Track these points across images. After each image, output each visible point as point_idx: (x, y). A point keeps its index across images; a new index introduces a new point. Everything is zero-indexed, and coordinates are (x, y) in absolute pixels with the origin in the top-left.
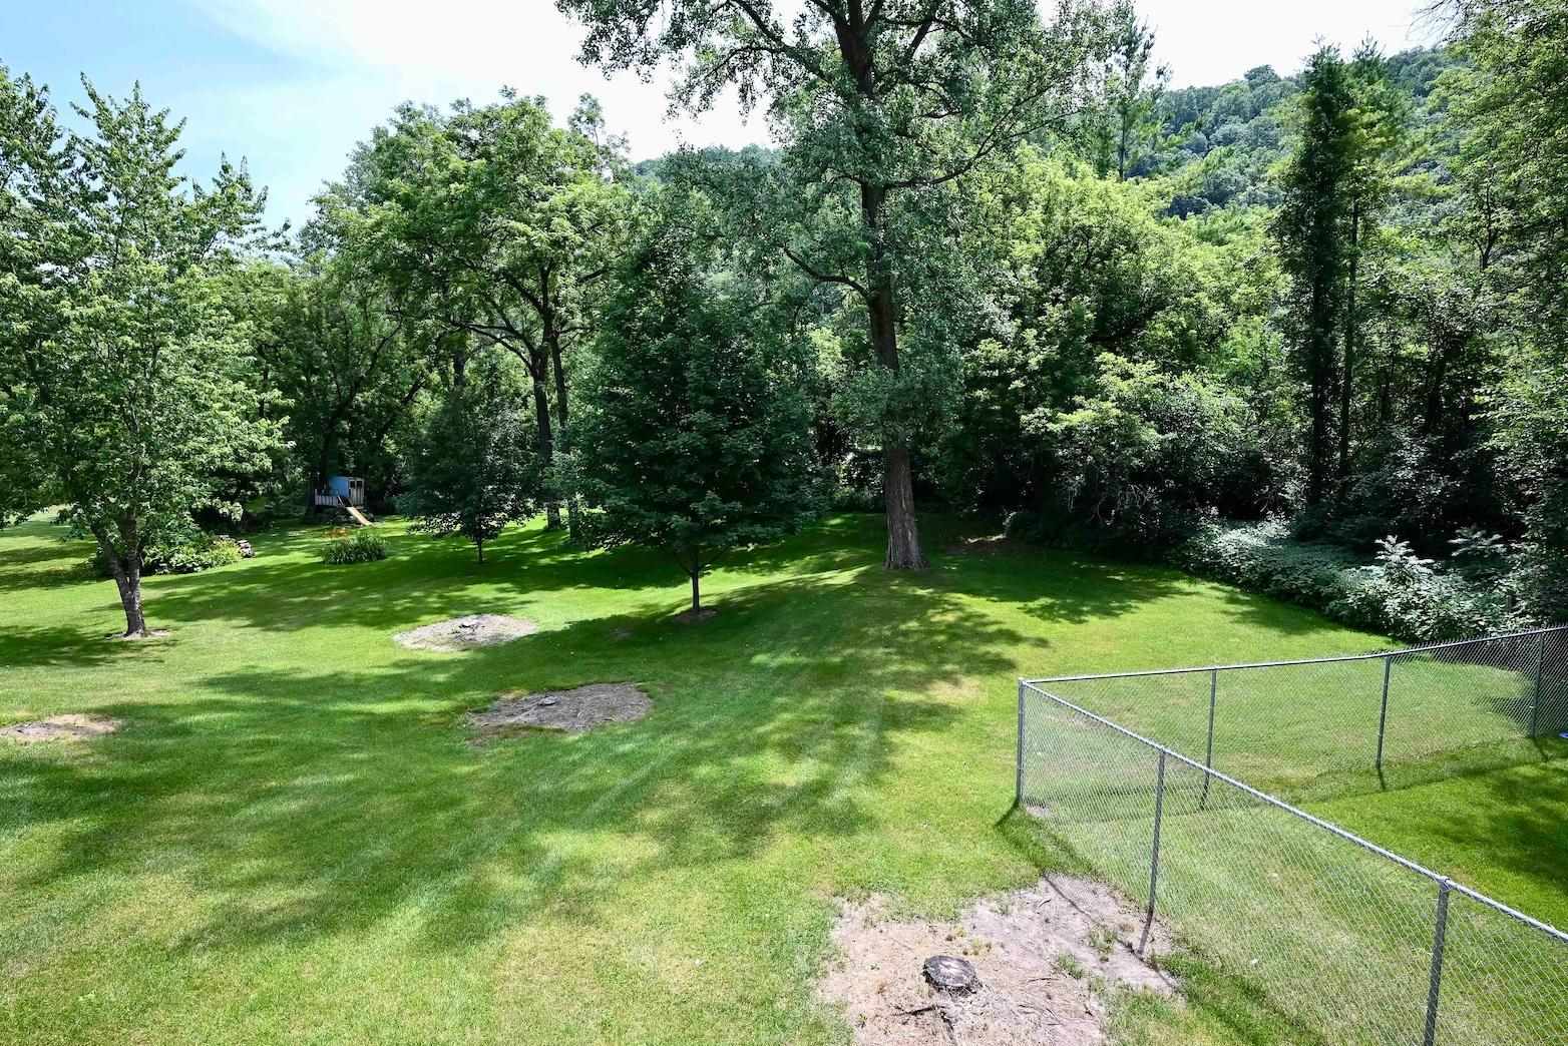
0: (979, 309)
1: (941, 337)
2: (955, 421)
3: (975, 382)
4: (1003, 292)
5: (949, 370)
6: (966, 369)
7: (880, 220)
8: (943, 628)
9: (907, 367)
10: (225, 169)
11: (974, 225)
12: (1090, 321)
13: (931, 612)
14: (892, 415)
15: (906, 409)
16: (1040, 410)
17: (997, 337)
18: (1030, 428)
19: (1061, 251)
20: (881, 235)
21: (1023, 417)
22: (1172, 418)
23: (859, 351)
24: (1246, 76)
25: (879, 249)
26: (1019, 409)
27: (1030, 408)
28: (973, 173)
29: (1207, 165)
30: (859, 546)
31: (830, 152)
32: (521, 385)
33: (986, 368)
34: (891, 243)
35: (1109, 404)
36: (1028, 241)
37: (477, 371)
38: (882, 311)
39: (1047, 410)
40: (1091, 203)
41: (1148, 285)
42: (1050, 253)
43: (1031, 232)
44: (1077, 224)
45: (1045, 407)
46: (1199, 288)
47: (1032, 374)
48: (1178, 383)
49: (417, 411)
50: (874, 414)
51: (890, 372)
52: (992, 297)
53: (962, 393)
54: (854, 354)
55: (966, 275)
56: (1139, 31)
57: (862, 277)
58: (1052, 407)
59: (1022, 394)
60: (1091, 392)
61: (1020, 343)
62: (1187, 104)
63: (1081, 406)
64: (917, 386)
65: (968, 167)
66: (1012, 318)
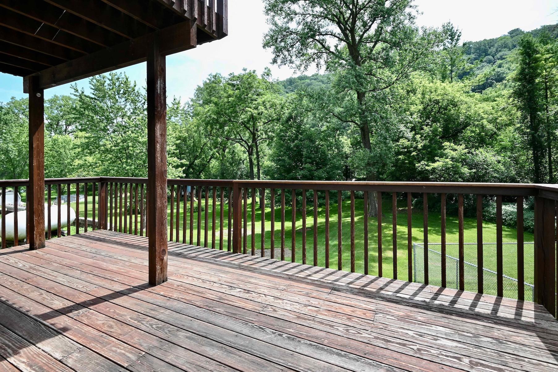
0: (399, 129)
1: (385, 138)
2: (392, 166)
3: (398, 153)
4: (407, 123)
5: (389, 149)
6: (395, 149)
7: (363, 102)
8: (390, 235)
9: (374, 149)
10: (175, 100)
11: (396, 101)
12: (440, 131)
13: (385, 230)
14: (369, 165)
15: (374, 163)
16: (423, 162)
17: (406, 138)
18: (419, 168)
19: (429, 107)
20: (364, 107)
21: (416, 165)
22: (476, 165)
23: (357, 144)
24: (508, 33)
25: (364, 112)
26: (415, 162)
27: (419, 162)
28: (395, 85)
29: (485, 74)
30: (358, 210)
31: (347, 84)
32: (242, 157)
33: (402, 148)
34: (367, 109)
35: (448, 160)
36: (416, 105)
37: (229, 152)
38: (365, 131)
39: (425, 162)
40: (439, 92)
41: (462, 118)
42: (425, 109)
43: (418, 102)
44: (434, 99)
45: (425, 161)
46: (482, 118)
47: (419, 150)
48: (477, 152)
49: (211, 165)
50: (363, 164)
51: (368, 151)
52: (403, 125)
53: (394, 157)
54: (355, 144)
55: (394, 118)
56: (455, 31)
57: (357, 120)
58: (427, 161)
59: (416, 157)
60: (441, 156)
61: (414, 139)
62: (483, 46)
63: (438, 161)
64: (378, 155)
65: (393, 84)
66: (411, 131)
